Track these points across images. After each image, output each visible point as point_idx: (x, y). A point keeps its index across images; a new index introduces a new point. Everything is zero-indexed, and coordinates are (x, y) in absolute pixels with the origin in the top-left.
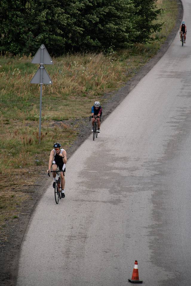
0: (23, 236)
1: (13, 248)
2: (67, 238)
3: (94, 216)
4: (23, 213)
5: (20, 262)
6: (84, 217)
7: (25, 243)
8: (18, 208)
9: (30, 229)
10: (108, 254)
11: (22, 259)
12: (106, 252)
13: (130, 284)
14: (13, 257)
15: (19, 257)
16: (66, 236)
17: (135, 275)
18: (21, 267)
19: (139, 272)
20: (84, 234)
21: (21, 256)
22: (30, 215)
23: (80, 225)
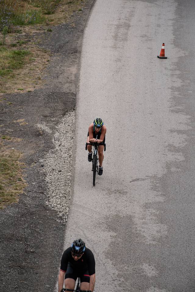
0: (86, 24)
1: (79, 31)
2: (116, 27)
3: (135, 11)
4: (85, 7)
5: (83, 41)
6: (128, 12)
7: (87, 29)
8: (82, 4)
9: (90, 19)
10: (144, 38)
11: (84, 40)
12: (143, 37)
13: (158, 59)
14: (78, 38)
15: (83, 38)
16: (115, 25)
17: (162, 54)
18: (84, 45)
19: (165, 51)
20: (128, 24)
21: (84, 37)
22: (91, 9)
23: (125, 17)
